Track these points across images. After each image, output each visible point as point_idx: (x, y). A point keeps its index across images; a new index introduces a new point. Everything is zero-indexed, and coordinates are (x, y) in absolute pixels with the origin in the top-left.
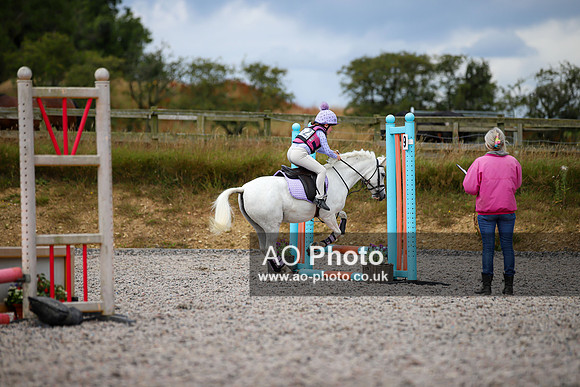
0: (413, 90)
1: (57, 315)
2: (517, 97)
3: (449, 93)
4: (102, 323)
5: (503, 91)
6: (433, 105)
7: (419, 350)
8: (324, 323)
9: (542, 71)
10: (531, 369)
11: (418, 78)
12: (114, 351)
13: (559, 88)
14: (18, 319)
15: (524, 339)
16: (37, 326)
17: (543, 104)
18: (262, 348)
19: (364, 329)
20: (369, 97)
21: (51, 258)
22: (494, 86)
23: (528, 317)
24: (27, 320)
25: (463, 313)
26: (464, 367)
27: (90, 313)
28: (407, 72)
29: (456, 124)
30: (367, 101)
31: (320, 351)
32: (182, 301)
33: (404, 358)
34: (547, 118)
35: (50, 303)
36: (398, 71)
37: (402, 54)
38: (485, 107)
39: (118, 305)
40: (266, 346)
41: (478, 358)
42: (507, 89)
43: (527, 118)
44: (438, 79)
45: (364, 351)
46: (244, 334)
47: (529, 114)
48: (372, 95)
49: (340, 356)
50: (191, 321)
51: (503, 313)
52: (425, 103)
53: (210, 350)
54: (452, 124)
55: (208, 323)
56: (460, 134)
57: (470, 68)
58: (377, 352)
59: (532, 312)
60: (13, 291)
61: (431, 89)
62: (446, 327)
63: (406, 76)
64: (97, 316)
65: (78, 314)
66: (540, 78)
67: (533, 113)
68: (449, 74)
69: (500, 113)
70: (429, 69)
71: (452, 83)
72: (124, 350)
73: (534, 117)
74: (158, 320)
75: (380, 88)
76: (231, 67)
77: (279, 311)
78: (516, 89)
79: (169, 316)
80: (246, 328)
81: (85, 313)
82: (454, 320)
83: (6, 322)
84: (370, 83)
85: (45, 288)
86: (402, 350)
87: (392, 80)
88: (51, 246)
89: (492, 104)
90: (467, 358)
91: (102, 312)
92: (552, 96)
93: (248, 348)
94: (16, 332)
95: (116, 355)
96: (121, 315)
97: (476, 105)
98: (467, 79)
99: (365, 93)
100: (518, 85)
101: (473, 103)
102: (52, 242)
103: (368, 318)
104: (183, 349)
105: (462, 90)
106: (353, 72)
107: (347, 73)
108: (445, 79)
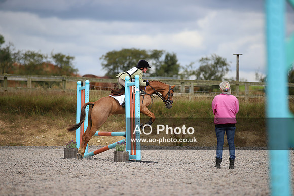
2: (190, 72)
3: (156, 69)
5: (183, 68)
6: (148, 75)
9: (203, 59)
13: (211, 67)
17: (203, 75)
20: (116, 71)
22: (179, 66)
28: (136, 58)
30: (114, 73)
37: (133, 50)
38: (175, 76)
42: (185, 67)
44: (151, 62)
48: (118, 70)
57: (167, 57)
63: (134, 60)
66: (202, 62)
67: (198, 80)
68: (156, 59)
70: (147, 56)
75: (122, 66)
78: (190, 67)
84: (116, 64)
87: (127, 62)
89: (177, 74)
92: (207, 71)
97: (170, 75)
98: (166, 62)
99: (114, 69)
100: (190, 65)
101: (168, 74)
105: (162, 67)
106: (108, 58)
107: (105, 59)
108: (154, 62)
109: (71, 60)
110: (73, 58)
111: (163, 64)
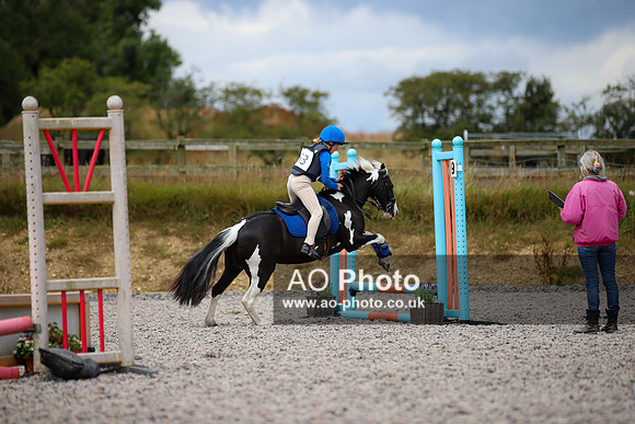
0: (468, 112)
1: (71, 367)
2: (582, 117)
3: (507, 114)
4: (120, 375)
5: (567, 110)
6: (490, 127)
7: (468, 397)
8: (364, 369)
9: (609, 87)
10: (590, 416)
11: (473, 99)
12: (131, 406)
13: (628, 105)
14: (29, 372)
15: (584, 382)
16: (50, 380)
17: (611, 123)
18: (294, 399)
19: (408, 376)
20: (420, 121)
21: (64, 306)
22: (556, 105)
23: (589, 358)
24: (38, 373)
25: (518, 355)
26: (516, 415)
27: (109, 365)
28: (461, 92)
29: (512, 147)
30: (417, 125)
31: (357, 400)
32: (210, 349)
33: (450, 406)
34: (615, 139)
35: (62, 355)
36: (451, 91)
37: (455, 73)
38: (547, 128)
39: (140, 355)
40: (298, 396)
41: (532, 404)
42: (571, 108)
43: (594, 139)
44: (494, 99)
45: (406, 400)
46: (276, 383)
47: (596, 135)
48: (423, 117)
49: (380, 405)
50: (218, 371)
51: (563, 353)
52: (481, 126)
53: (237, 402)
54: (507, 147)
55: (237, 373)
56: (517, 158)
57: (530, 86)
58: (420, 400)
59: (594, 352)
60: (23, 342)
61: (487, 111)
62: (498, 371)
63: (460, 96)
64: (115, 368)
65: (94, 366)
66: (607, 95)
67: (600, 134)
68: (507, 93)
69: (563, 134)
70: (485, 88)
71: (511, 102)
72: (143, 405)
73: (601, 137)
74: (182, 370)
75: (432, 110)
76: (268, 92)
77: (316, 357)
78: (581, 107)
79: (195, 365)
80: (278, 377)
81: (102, 365)
82: (508, 364)
83: (16, 376)
84: (420, 104)
85: (57, 338)
86: (449, 397)
87: (444, 101)
88: (64, 292)
89: (554, 124)
90: (519, 405)
91: (120, 363)
92: (620, 114)
93: (278, 399)
94: (26, 387)
95: (133, 410)
96: (143, 367)
97: (537, 126)
98: (527, 98)
99: (415, 116)
100: (583, 103)
101: (534, 124)
102: (64, 287)
103: (414, 363)
104: (208, 402)
105: (522, 110)
106: (401, 94)
107: (396, 95)
108: (503, 99)
109: (322, 99)
110: (325, 95)
111: (521, 101)
